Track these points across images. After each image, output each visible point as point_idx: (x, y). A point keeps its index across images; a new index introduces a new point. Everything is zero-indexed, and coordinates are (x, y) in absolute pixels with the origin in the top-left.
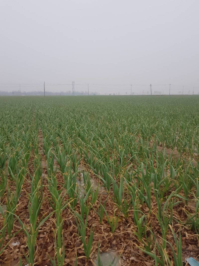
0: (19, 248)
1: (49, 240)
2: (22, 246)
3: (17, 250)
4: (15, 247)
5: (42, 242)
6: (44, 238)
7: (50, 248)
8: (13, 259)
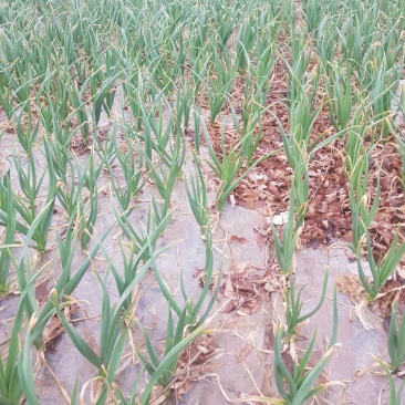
0: (267, 184)
1: (327, 183)
2: (273, 183)
3: (265, 187)
4: (260, 181)
5: (313, 184)
6: (316, 178)
7: (330, 196)
8: (257, 198)
